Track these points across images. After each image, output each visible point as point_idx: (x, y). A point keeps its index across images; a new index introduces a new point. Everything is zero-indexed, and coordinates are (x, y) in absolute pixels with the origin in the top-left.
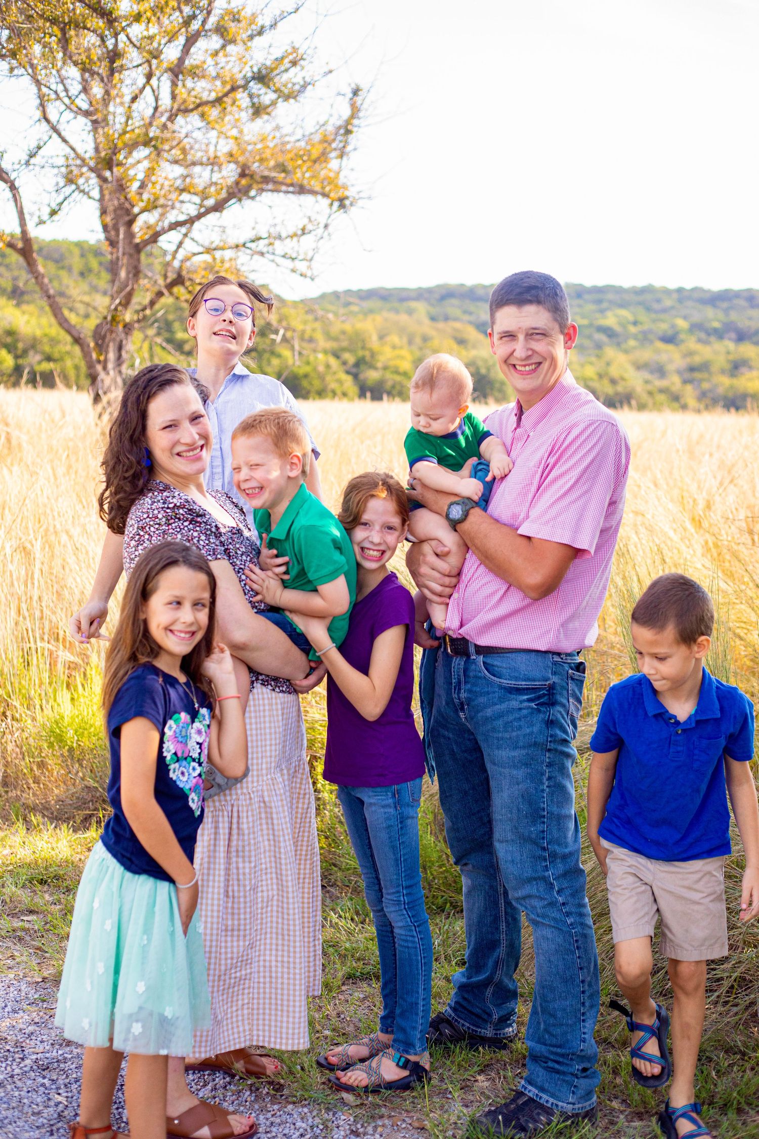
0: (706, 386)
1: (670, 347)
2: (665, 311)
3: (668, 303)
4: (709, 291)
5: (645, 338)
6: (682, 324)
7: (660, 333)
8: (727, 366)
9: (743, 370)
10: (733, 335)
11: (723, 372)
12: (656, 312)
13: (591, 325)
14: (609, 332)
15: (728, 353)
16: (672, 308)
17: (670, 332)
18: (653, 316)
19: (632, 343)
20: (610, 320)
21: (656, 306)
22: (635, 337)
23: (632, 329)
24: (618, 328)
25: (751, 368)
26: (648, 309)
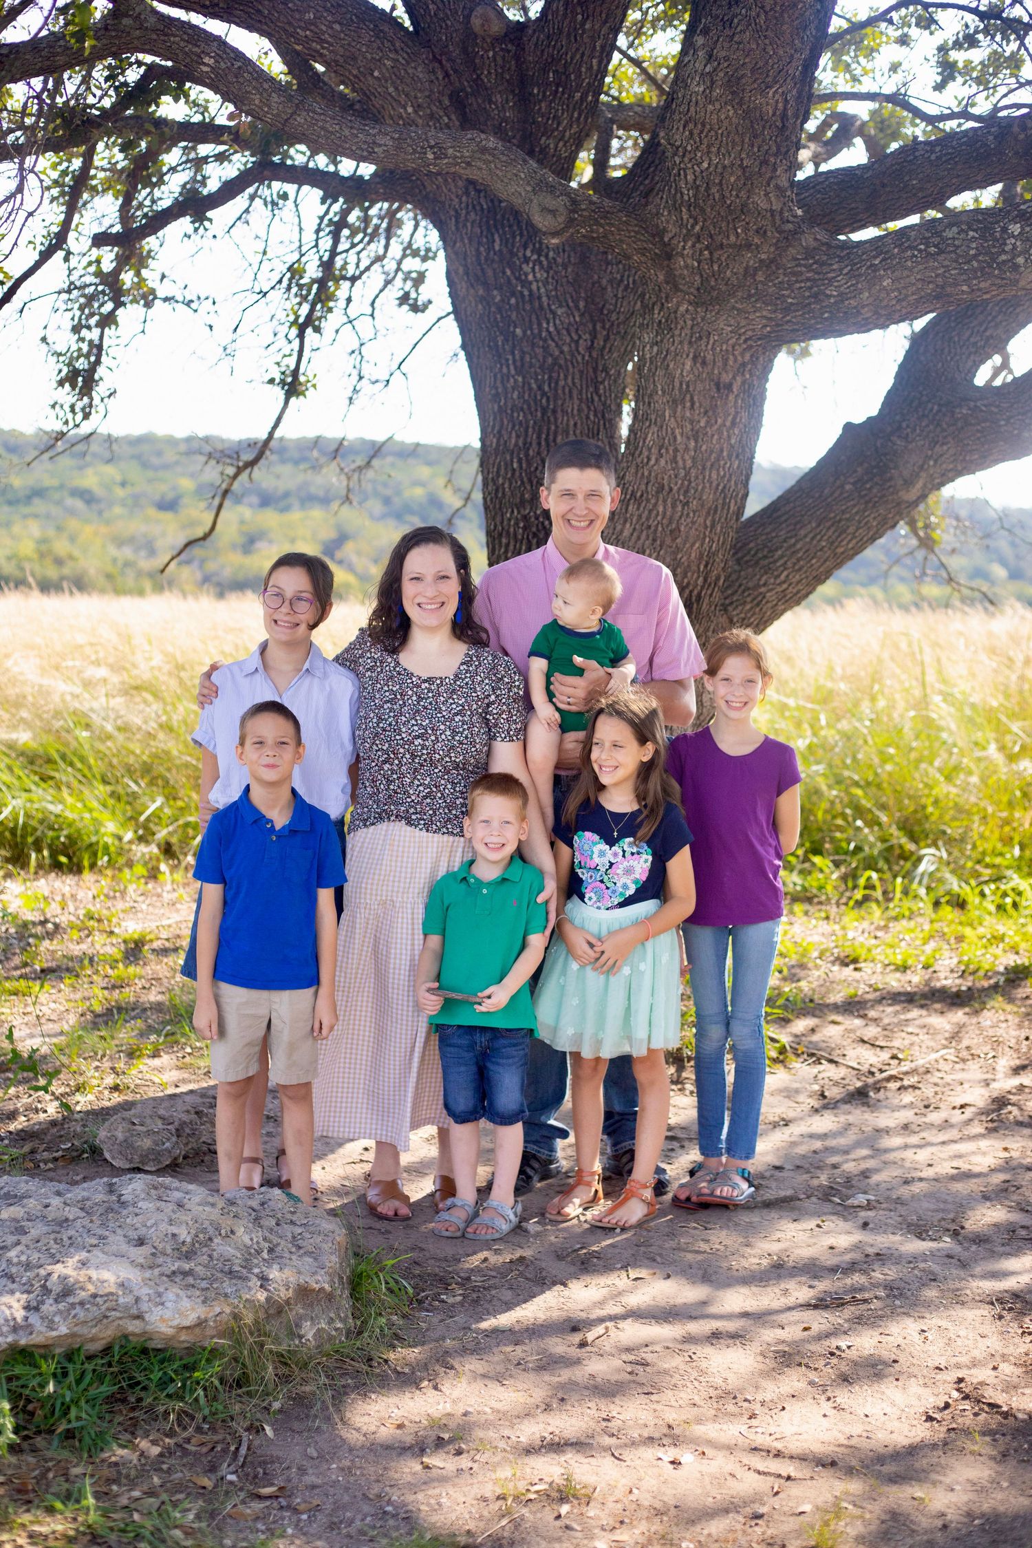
0: (211, 566)
1: (168, 516)
2: (166, 467)
3: (170, 456)
4: (229, 441)
5: (135, 503)
6: (187, 484)
7: (157, 497)
8: (240, 540)
9: (260, 545)
10: (255, 500)
11: (234, 547)
12: (156, 469)
13: (62, 487)
14: (87, 497)
15: (242, 522)
16: (177, 463)
17: (170, 496)
18: (150, 474)
19: (118, 510)
20: (90, 480)
21: (155, 461)
22: (123, 503)
23: (120, 492)
24: (98, 491)
25: (270, 542)
26: (145, 465)
